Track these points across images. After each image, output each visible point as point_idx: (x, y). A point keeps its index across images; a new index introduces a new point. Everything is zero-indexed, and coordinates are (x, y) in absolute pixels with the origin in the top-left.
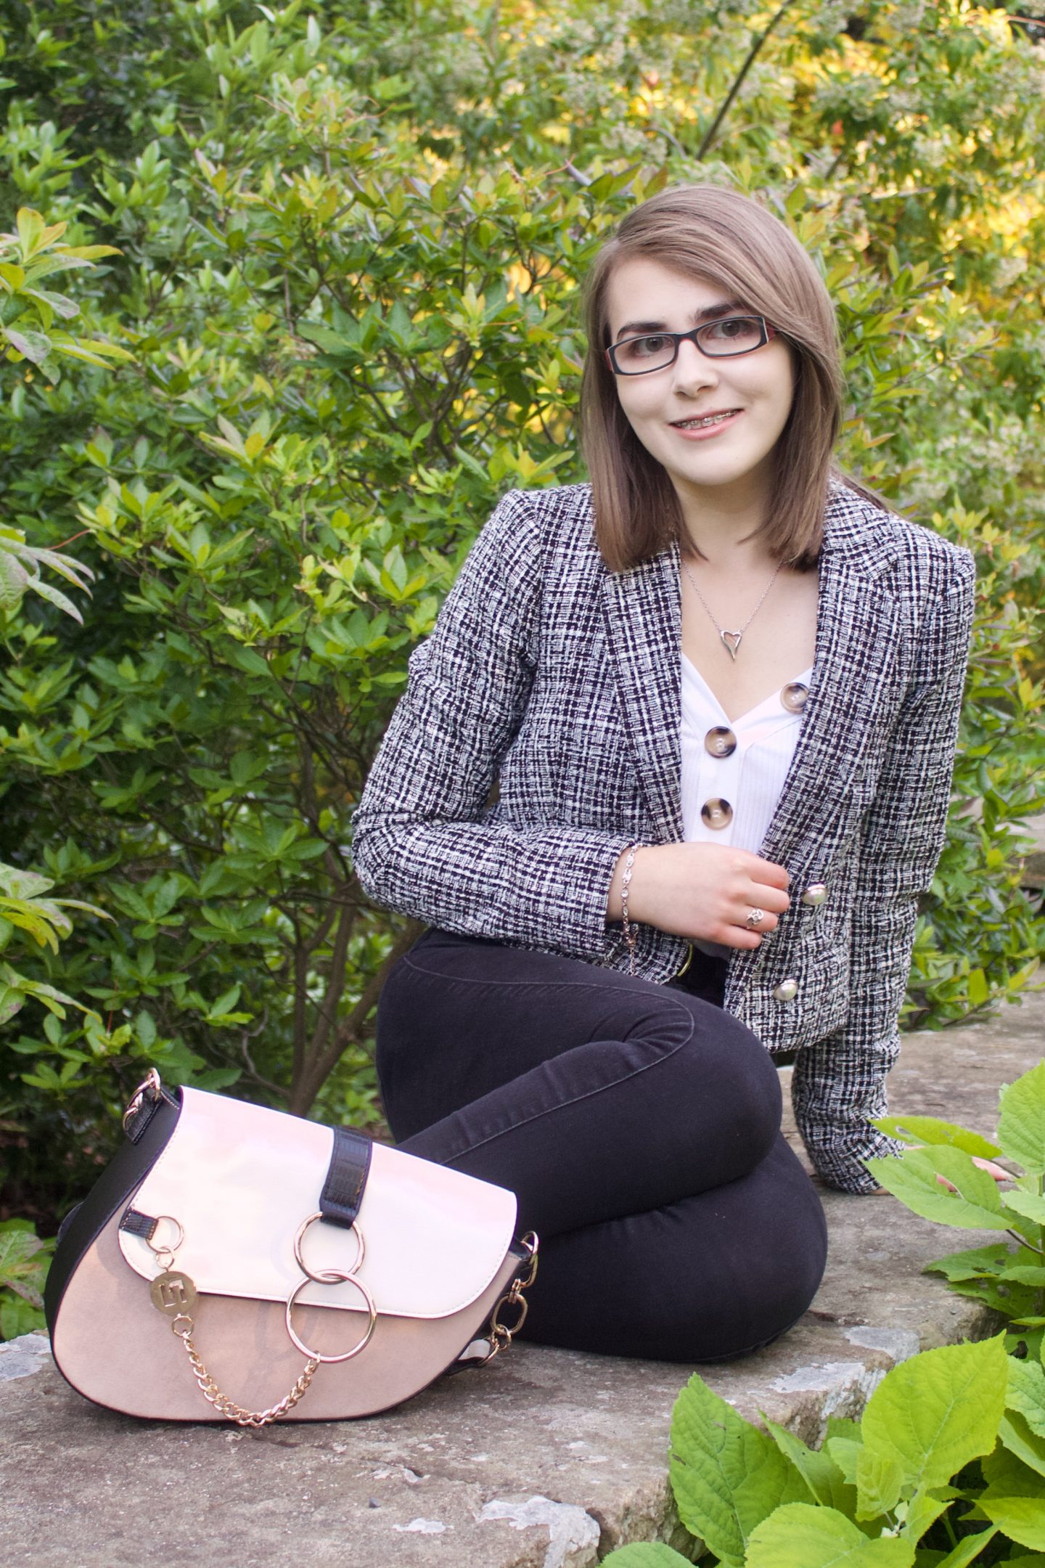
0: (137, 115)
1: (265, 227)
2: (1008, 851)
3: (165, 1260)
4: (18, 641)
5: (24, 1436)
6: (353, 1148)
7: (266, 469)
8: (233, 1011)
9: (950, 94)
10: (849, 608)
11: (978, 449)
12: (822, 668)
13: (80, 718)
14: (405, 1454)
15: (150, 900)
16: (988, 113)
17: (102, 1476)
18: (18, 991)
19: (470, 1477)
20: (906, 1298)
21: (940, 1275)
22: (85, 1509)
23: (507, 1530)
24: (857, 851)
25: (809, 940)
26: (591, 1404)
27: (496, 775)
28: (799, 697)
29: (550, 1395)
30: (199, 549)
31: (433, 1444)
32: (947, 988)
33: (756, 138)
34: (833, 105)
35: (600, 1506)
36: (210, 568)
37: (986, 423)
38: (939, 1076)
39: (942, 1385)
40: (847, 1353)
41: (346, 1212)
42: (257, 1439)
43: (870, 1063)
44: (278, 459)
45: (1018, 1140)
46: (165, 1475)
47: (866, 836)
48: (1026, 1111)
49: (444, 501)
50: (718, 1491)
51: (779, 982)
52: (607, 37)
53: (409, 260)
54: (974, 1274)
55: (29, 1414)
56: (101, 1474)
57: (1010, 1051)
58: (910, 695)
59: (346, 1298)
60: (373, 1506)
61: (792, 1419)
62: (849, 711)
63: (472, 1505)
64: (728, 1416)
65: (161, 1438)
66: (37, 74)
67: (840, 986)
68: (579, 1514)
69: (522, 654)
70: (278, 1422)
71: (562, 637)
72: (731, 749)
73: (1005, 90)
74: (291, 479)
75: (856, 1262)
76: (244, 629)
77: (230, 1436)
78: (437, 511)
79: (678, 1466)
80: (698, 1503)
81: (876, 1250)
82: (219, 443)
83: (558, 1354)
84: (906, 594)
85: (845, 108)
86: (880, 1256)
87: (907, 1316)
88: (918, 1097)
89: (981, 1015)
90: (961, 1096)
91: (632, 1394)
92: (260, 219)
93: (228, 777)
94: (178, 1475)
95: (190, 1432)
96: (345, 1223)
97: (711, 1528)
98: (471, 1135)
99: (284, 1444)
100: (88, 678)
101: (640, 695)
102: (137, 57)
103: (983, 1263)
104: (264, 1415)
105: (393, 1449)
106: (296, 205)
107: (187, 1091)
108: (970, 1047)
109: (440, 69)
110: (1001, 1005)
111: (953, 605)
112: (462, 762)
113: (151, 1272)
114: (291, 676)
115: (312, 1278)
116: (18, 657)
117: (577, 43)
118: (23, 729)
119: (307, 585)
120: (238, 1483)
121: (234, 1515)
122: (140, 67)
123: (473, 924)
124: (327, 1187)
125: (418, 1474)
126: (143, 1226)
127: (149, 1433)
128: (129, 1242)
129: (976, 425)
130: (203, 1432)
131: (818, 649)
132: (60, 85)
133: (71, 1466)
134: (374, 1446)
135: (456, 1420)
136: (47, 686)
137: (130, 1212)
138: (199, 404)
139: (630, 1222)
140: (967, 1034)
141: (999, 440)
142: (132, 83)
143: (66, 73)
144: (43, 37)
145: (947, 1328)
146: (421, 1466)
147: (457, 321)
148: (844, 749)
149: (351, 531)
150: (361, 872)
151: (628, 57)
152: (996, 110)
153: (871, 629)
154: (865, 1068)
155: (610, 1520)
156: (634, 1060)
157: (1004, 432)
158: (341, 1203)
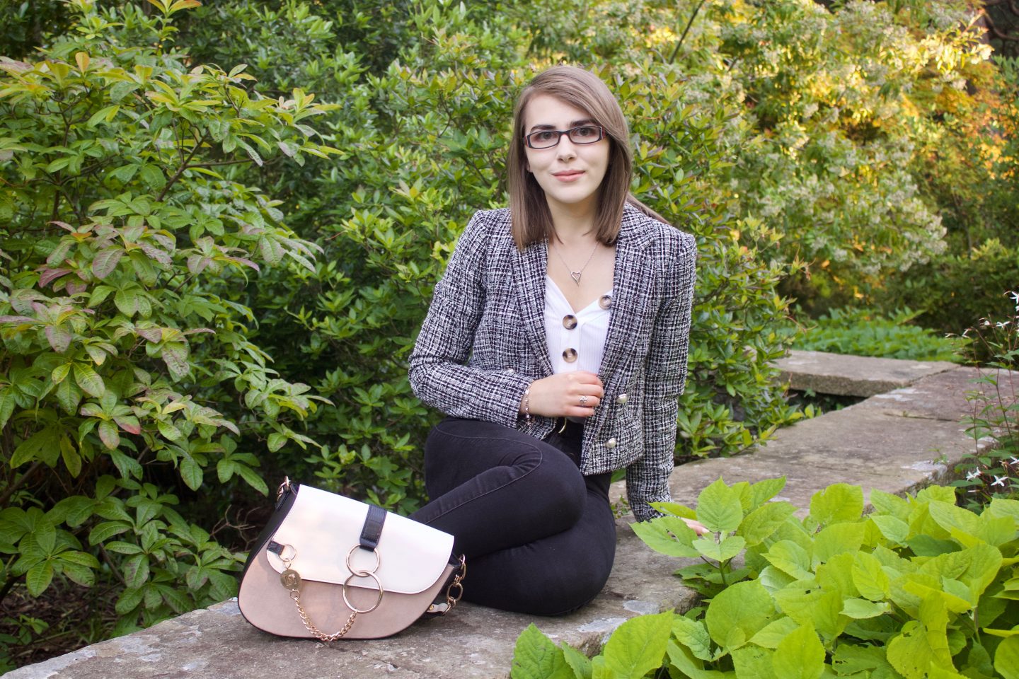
1: (423, 95)
2: (767, 374)
3: (287, 564)
4: (333, 279)
5: (227, 642)
6: (377, 514)
7: (420, 203)
9: (782, 31)
10: (629, 264)
11: (797, 191)
12: (617, 292)
13: (352, 314)
14: (393, 657)
15: (370, 395)
16: (798, 39)
17: (253, 663)
18: (285, 437)
19: (418, 670)
20: (660, 587)
21: (679, 576)
24: (643, 376)
25: (621, 419)
26: (489, 635)
27: (473, 340)
28: (607, 302)
29: (471, 630)
30: (389, 240)
31: (408, 653)
32: (732, 438)
36: (396, 247)
37: (801, 179)
40: (621, 613)
41: (372, 544)
42: (331, 647)
43: (657, 475)
44: (425, 199)
45: (706, 515)
46: (281, 663)
47: (647, 369)
48: (710, 501)
51: (608, 439)
52: (633, 10)
54: (695, 576)
55: (234, 631)
56: (253, 661)
57: (757, 467)
58: (663, 304)
59: (369, 584)
61: (584, 645)
62: (632, 312)
64: (547, 643)
65: (287, 646)
66: (358, 31)
67: (639, 439)
69: (479, 284)
70: (340, 639)
71: (493, 275)
72: (574, 326)
73: (806, 29)
74: (431, 207)
75: (643, 569)
76: (407, 275)
77: (318, 645)
79: (517, 668)
81: (655, 563)
82: (401, 191)
83: (485, 611)
84: (658, 256)
86: (656, 566)
87: (657, 596)
89: (750, 450)
91: (511, 630)
92: (421, 91)
94: (287, 663)
95: (301, 643)
98: (443, 508)
99: (342, 650)
100: (361, 297)
101: (527, 301)
102: (402, 23)
103: (701, 571)
104: (333, 637)
105: (388, 655)
106: (435, 85)
107: (300, 486)
108: (739, 465)
109: (559, 26)
110: (758, 446)
111: (682, 261)
112: (457, 332)
113: (280, 568)
115: (354, 574)
116: (334, 287)
117: (619, 13)
118: (327, 319)
119: (436, 255)
120: (311, 669)
122: (403, 27)
123: (459, 412)
124: (363, 532)
125: (395, 666)
126: (278, 549)
127: (282, 643)
128: (271, 556)
129: (796, 180)
130: (307, 643)
131: (615, 284)
132: (368, 36)
133: (241, 658)
134: (380, 652)
136: (339, 300)
137: (272, 542)
139: (513, 550)
140: (740, 460)
141: (806, 187)
142: (401, 35)
143: (372, 31)
144: (359, 15)
145: (676, 602)
146: (398, 663)
148: (631, 330)
149: (457, 230)
150: (413, 385)
151: (643, 19)
152: (801, 37)
153: (641, 273)
154: (656, 477)
156: (512, 475)
157: (808, 183)
158: (369, 539)
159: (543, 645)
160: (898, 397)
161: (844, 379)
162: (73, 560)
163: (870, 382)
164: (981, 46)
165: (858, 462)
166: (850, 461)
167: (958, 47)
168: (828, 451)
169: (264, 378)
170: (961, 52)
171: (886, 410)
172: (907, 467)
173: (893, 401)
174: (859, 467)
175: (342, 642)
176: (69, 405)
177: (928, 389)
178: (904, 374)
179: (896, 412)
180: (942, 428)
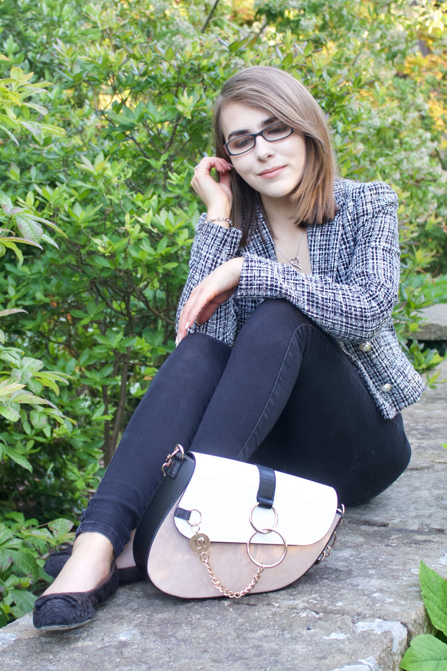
1: (92, 71)
3: (195, 529)
6: (267, 473)
7: (104, 177)
8: (104, 415)
14: (306, 605)
17: (180, 625)
19: (342, 612)
23: (374, 634)
30: (79, 214)
31: (315, 599)
33: (219, 23)
34: (262, 7)
35: (405, 621)
38: (417, 423)
41: (270, 502)
44: (110, 173)
46: (208, 623)
49: (181, 187)
50: (441, 610)
53: (153, 82)
57: (438, 409)
59: (274, 539)
60: (309, 629)
63: (351, 625)
64: (436, 577)
68: (399, 625)
70: (248, 595)
74: (115, 181)
76: (105, 248)
77: (226, 603)
78: (178, 192)
80: (436, 615)
81: (442, 499)
82: (83, 167)
85: (266, 8)
88: (415, 432)
90: (432, 431)
92: (90, 67)
93: (86, 312)
94: (214, 622)
96: (269, 506)
97: (443, 626)
104: (241, 594)
105: (299, 602)
106: (106, 60)
107: (195, 454)
108: (420, 409)
113: (190, 534)
115: (258, 531)
119: (128, 227)
120: (243, 624)
121: (251, 638)
124: (259, 491)
125: (317, 613)
126: (185, 515)
127: (189, 605)
128: (179, 521)
130: (213, 603)
133: (164, 623)
134: (291, 602)
135: (318, 588)
137: (178, 509)
138: (56, 150)
146: (318, 610)
147: (180, 108)
149: (143, 202)
155: (410, 626)
158: (266, 497)
159: (434, 579)
161: (433, 325)
169: (18, 356)
175: (252, 597)
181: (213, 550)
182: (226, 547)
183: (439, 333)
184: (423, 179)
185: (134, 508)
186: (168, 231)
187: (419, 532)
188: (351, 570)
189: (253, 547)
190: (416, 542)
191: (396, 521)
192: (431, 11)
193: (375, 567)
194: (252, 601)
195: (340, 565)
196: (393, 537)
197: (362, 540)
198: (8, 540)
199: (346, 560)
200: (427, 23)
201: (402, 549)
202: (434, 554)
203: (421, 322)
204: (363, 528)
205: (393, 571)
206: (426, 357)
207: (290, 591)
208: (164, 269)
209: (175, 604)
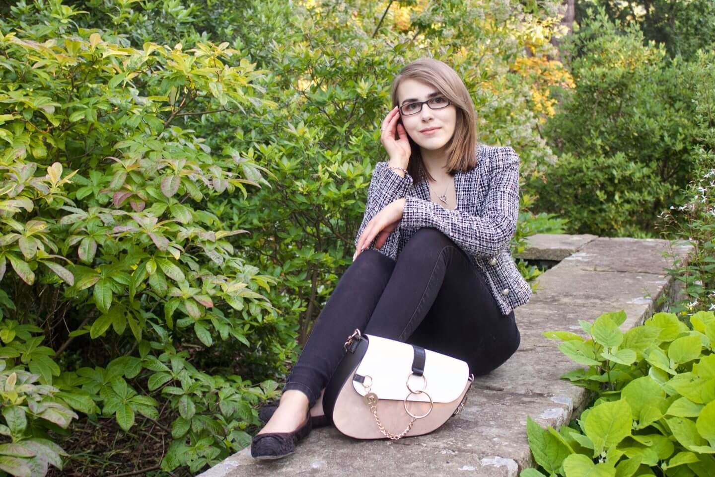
0: (220, 29)
1: (297, 63)
3: (368, 390)
6: (420, 351)
7: (303, 138)
8: (299, 307)
9: (452, 16)
14: (446, 445)
17: (356, 458)
19: (472, 451)
20: (560, 387)
21: (567, 380)
22: (359, 469)
23: (494, 468)
30: (286, 164)
31: (452, 442)
33: (385, 31)
34: (415, 21)
35: (517, 458)
36: (289, 170)
38: (523, 318)
39: (608, 415)
41: (421, 371)
44: (308, 135)
46: (376, 457)
49: (358, 147)
50: (542, 451)
51: (502, 290)
53: (340, 72)
59: (423, 398)
60: (448, 463)
63: (478, 460)
68: (512, 461)
70: (404, 437)
74: (312, 141)
75: (538, 376)
76: (303, 188)
77: (388, 443)
78: (356, 150)
79: (531, 444)
80: (538, 455)
81: (541, 373)
82: (289, 130)
85: (419, 22)
86: (544, 374)
88: (522, 324)
90: (534, 323)
93: (289, 234)
94: (380, 457)
97: (544, 463)
102: (220, 11)
103: (579, 375)
104: (399, 437)
105: (441, 443)
113: (363, 393)
114: (314, 202)
115: (412, 392)
117: (330, 4)
119: (320, 174)
120: (400, 458)
121: (407, 468)
122: (220, 14)
124: (414, 364)
125: (453, 451)
126: (360, 379)
127: (362, 444)
128: (356, 384)
130: (379, 442)
133: (344, 456)
134: (435, 443)
135: (453, 433)
137: (355, 375)
138: (270, 118)
145: (577, 396)
147: (359, 90)
149: (331, 156)
155: (520, 462)
158: (418, 368)
159: (536, 429)
160: (580, 259)
161: (534, 249)
162: (142, 402)
163: (552, 250)
164: (562, 27)
165: (597, 301)
166: (592, 300)
167: (546, 27)
168: (571, 295)
169: (241, 264)
170: (548, 31)
171: (581, 267)
172: (630, 302)
173: (578, 261)
174: (601, 304)
175: (407, 439)
176: (159, 289)
177: (594, 253)
178: (570, 244)
179: (588, 268)
180: (625, 277)
181: (380, 404)
182: (389, 403)
183: (538, 255)
184: (526, 145)
185: (324, 374)
186: (349, 178)
187: (525, 395)
188: (477, 422)
189: (408, 404)
190: (524, 403)
191: (509, 387)
192: (535, 26)
193: (494, 419)
194: (407, 442)
195: (469, 417)
196: (508, 398)
197: (485, 400)
198: (231, 395)
199: (474, 414)
200: (532, 35)
201: (514, 407)
202: (536, 411)
203: (526, 246)
204: (485, 391)
205: (507, 422)
206: (529, 271)
207: (433, 435)
208: (345, 204)
209: (352, 443)
